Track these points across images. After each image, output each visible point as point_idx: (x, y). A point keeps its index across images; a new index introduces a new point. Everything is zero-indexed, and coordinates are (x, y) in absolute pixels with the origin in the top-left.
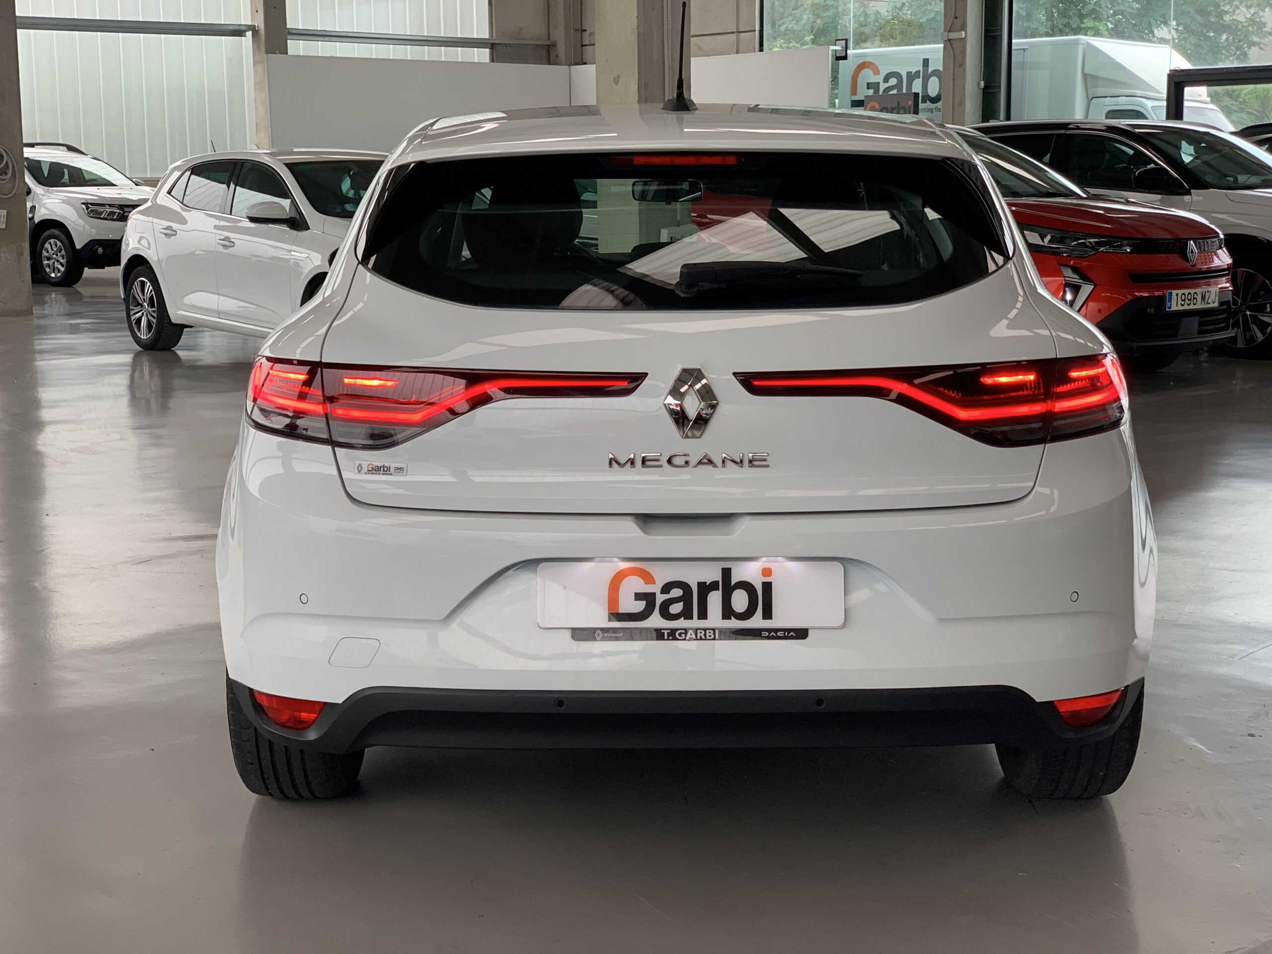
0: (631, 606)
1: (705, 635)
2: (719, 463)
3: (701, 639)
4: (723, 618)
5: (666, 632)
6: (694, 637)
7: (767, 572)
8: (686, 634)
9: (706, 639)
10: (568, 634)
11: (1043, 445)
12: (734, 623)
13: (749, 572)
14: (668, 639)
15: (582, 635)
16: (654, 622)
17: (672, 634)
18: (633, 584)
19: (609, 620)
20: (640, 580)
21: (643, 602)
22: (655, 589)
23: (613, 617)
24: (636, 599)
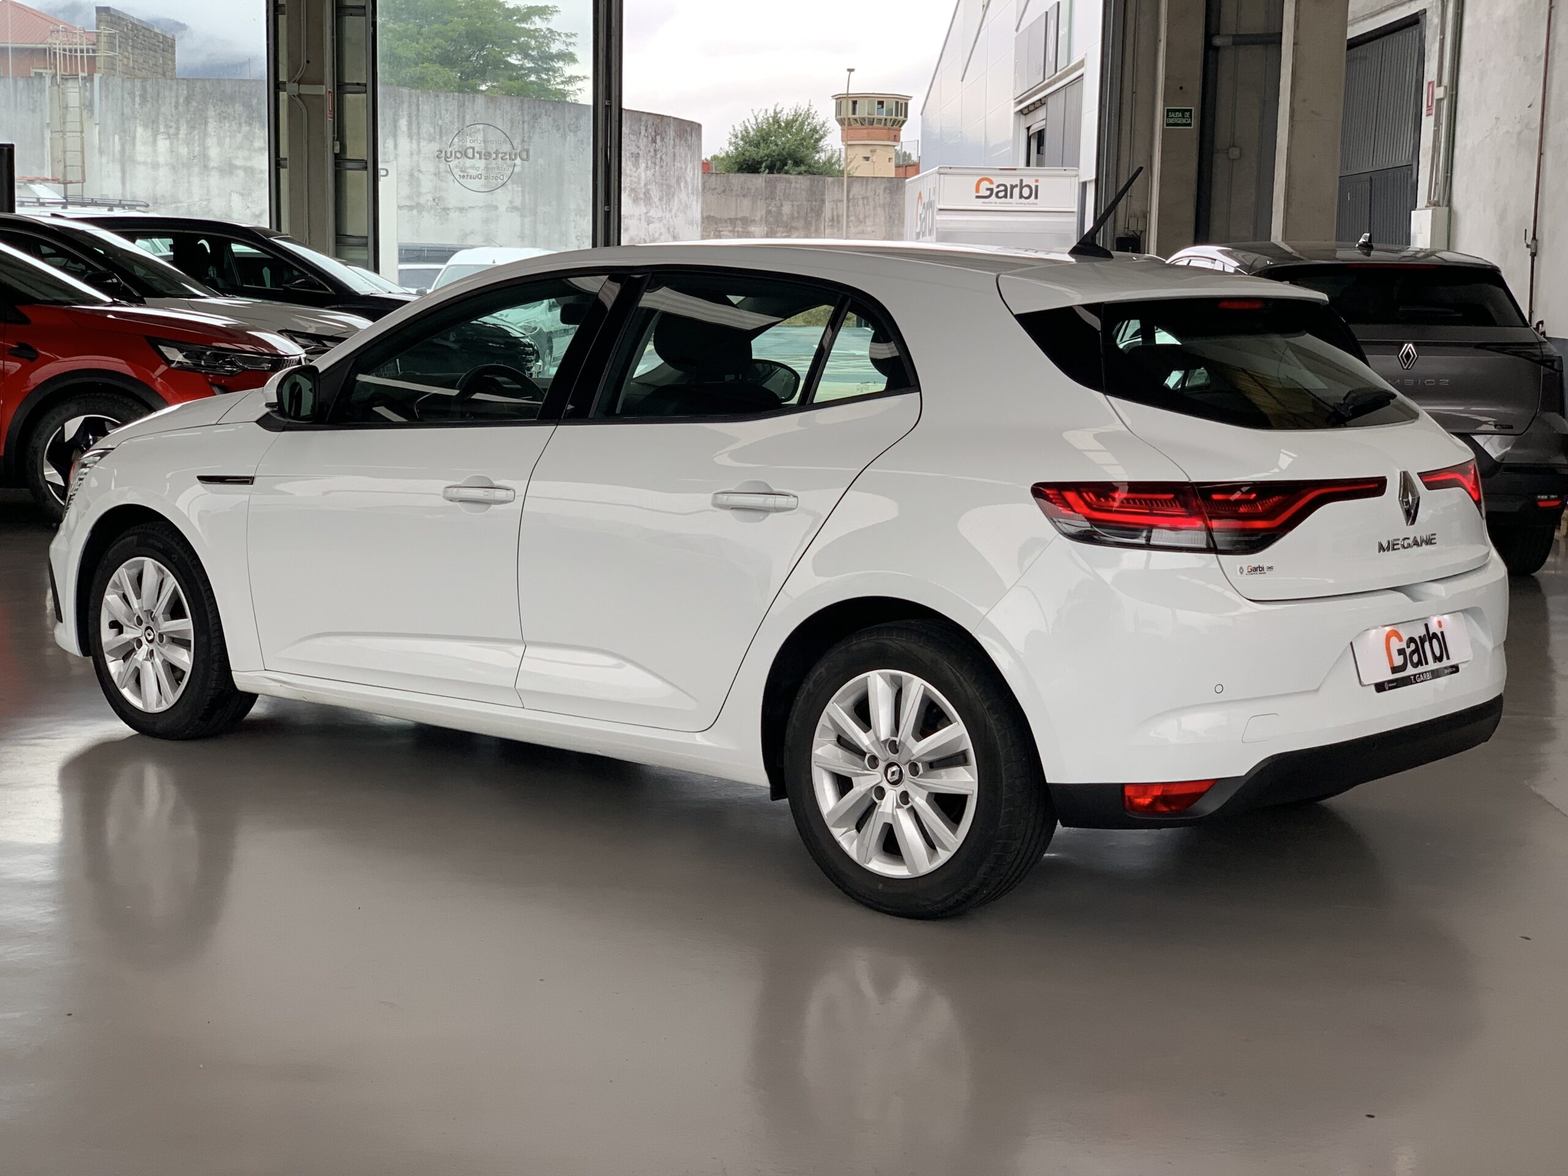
0: (1398, 661)
1: (1428, 676)
2: (1420, 543)
5: (1414, 677)
6: (1423, 679)
7: (1440, 624)
8: (1419, 677)
9: (1426, 680)
10: (1373, 688)
13: (1434, 625)
15: (1380, 687)
16: (1410, 671)
17: (1415, 679)
18: (1396, 645)
19: (1393, 673)
20: (1397, 640)
21: (1402, 656)
22: (1403, 645)
23: (1395, 670)
24: (1399, 654)
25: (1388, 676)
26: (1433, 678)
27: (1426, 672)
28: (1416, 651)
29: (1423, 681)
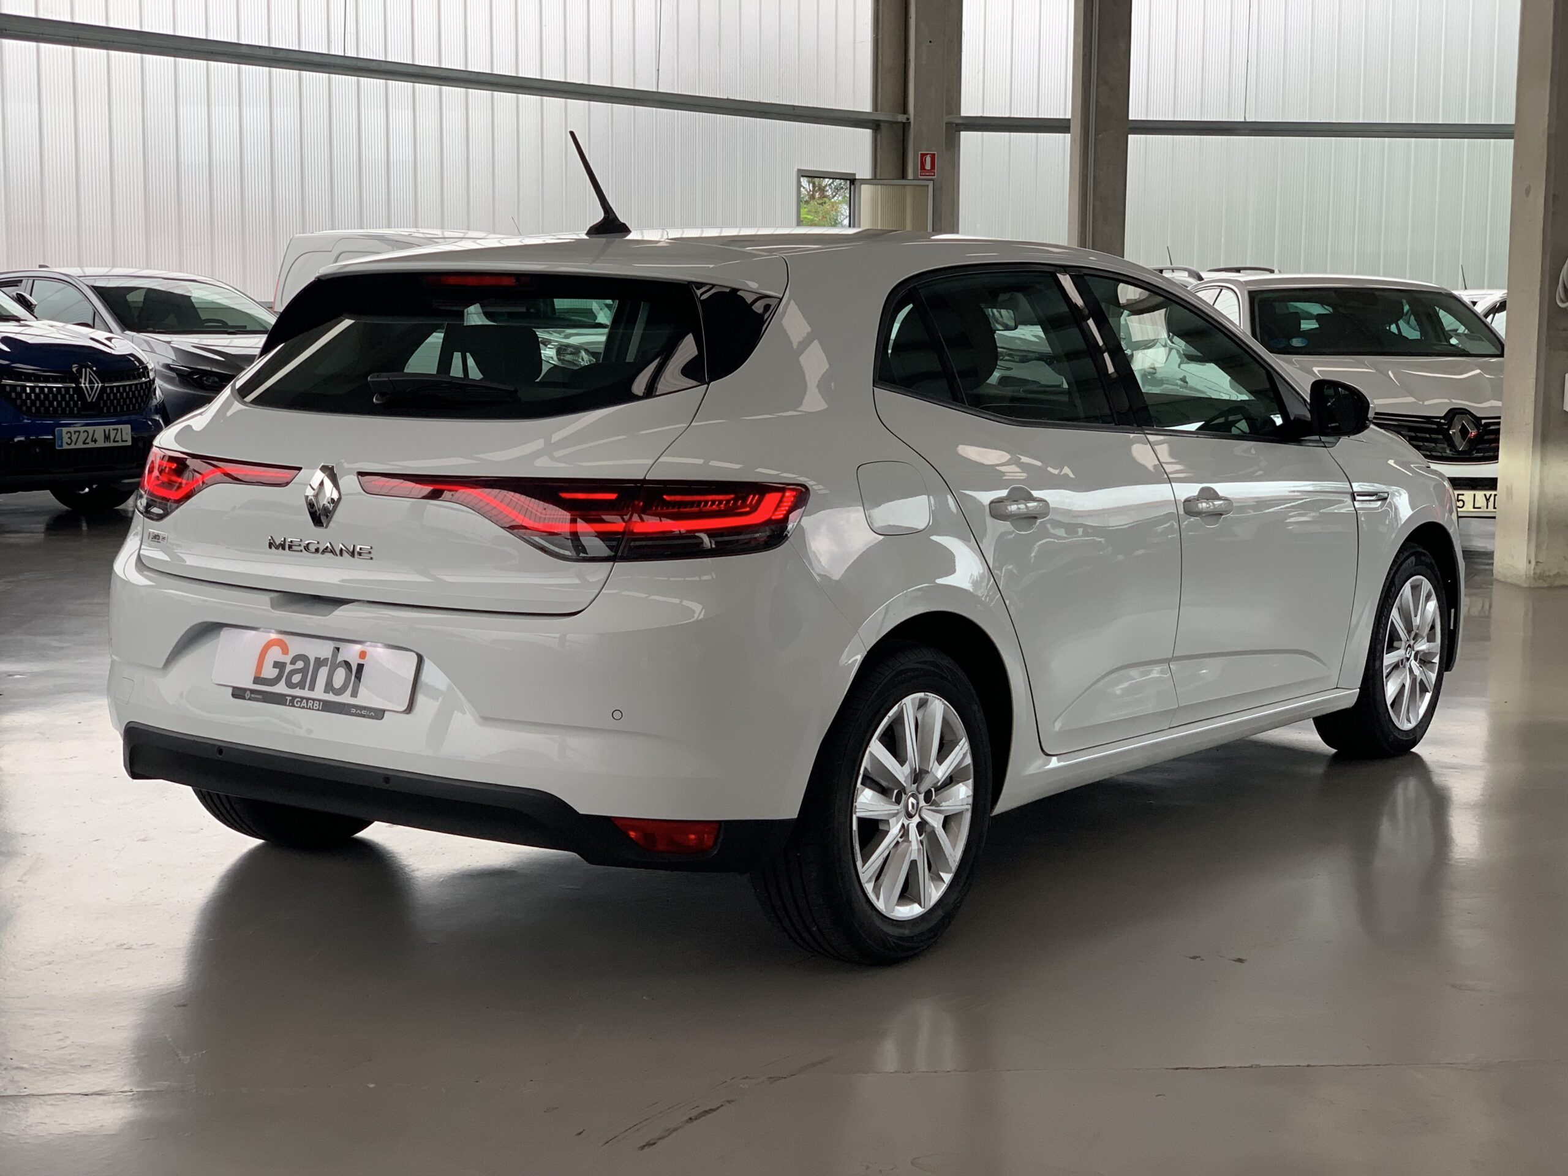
0: (269, 672)
1: (313, 705)
2: (338, 553)
3: (310, 709)
4: (325, 692)
5: (289, 698)
6: (305, 705)
7: (363, 655)
8: (301, 702)
9: (313, 709)
10: (230, 690)
11: (612, 563)
12: (331, 697)
13: (351, 653)
14: (289, 706)
15: (239, 693)
16: (281, 688)
17: (292, 701)
18: (276, 654)
19: (255, 682)
20: (280, 651)
21: (277, 670)
22: (287, 659)
23: (257, 680)
24: (274, 667)
25: (248, 683)
26: (323, 710)
27: (314, 700)
28: (304, 671)
29: (303, 707)
